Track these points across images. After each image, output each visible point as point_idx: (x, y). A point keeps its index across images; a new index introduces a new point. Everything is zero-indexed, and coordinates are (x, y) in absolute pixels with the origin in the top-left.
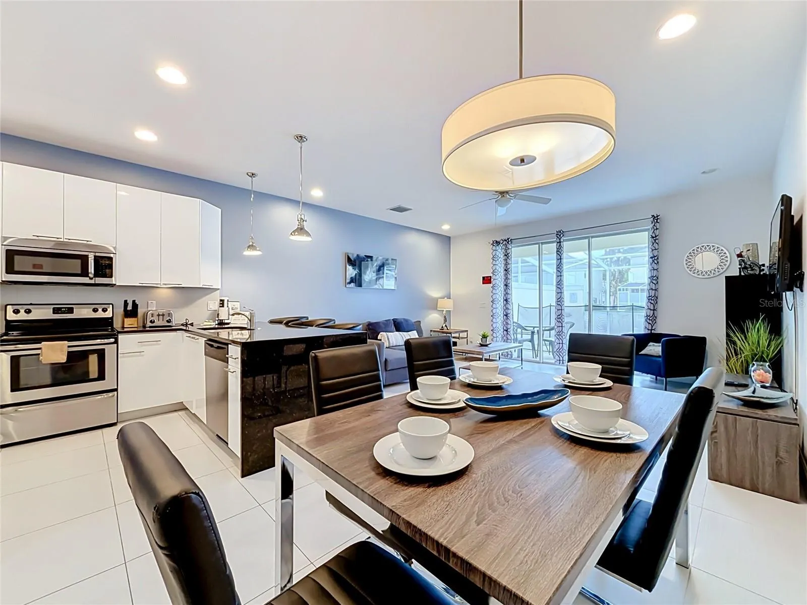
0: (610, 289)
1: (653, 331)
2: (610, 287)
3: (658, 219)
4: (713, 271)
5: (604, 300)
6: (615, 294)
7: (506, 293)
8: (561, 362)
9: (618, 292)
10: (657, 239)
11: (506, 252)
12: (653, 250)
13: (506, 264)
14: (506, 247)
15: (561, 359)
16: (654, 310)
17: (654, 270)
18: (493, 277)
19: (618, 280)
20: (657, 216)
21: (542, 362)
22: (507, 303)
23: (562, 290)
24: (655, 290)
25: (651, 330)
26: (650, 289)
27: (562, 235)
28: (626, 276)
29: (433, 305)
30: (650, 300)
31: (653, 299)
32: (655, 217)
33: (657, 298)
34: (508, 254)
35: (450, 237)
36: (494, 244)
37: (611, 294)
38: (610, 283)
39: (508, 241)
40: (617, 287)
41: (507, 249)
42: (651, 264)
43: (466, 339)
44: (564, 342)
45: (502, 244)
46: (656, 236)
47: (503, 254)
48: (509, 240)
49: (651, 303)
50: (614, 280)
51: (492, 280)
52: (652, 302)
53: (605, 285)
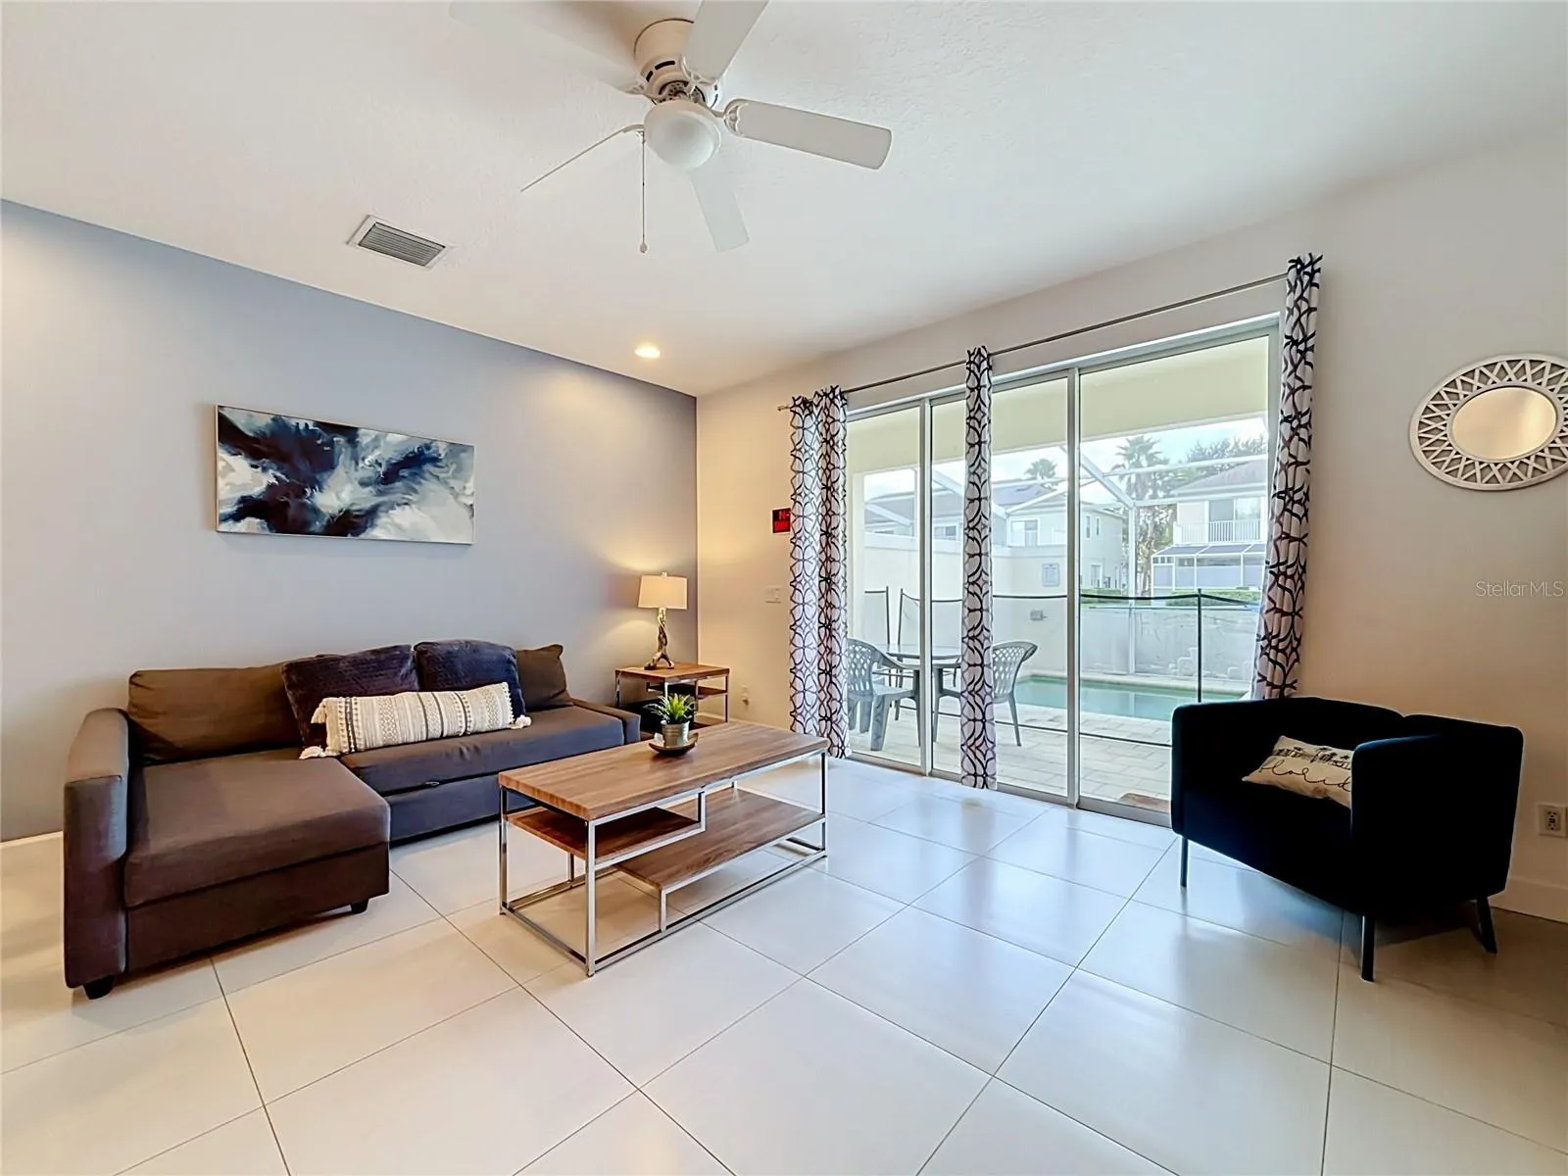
0: (1137, 559)
1: (1286, 692)
2: (1137, 554)
3: (1314, 271)
4: (1532, 463)
5: (1124, 581)
6: (1146, 569)
7: (827, 559)
8: (980, 780)
9: (1153, 565)
10: (1312, 349)
11: (828, 430)
12: (1293, 392)
13: (829, 469)
14: (828, 416)
15: (980, 771)
16: (1294, 614)
17: (1297, 464)
18: (798, 510)
19: (1153, 543)
20: (1312, 263)
21: (929, 770)
22: (829, 590)
23: (983, 546)
24: (1300, 540)
25: (1282, 688)
26: (1280, 538)
27: (985, 365)
28: (1167, 534)
29: (624, 593)
30: (1281, 578)
31: (1289, 572)
32: (1304, 267)
33: (1304, 568)
34: (833, 436)
35: (695, 398)
36: (798, 410)
37: (1139, 569)
38: (1137, 548)
39: (835, 396)
40: (1149, 555)
41: (829, 422)
42: (1287, 444)
43: (723, 696)
44: (988, 717)
45: (817, 406)
46: (1305, 339)
47: (821, 439)
48: (837, 392)
49: (1284, 589)
50: (1144, 541)
51: (792, 518)
52: (1289, 584)
53: (1127, 552)
